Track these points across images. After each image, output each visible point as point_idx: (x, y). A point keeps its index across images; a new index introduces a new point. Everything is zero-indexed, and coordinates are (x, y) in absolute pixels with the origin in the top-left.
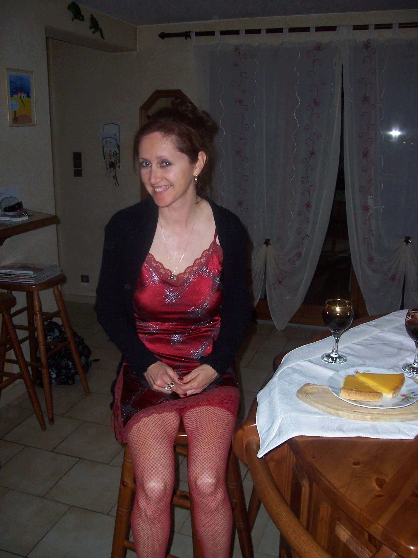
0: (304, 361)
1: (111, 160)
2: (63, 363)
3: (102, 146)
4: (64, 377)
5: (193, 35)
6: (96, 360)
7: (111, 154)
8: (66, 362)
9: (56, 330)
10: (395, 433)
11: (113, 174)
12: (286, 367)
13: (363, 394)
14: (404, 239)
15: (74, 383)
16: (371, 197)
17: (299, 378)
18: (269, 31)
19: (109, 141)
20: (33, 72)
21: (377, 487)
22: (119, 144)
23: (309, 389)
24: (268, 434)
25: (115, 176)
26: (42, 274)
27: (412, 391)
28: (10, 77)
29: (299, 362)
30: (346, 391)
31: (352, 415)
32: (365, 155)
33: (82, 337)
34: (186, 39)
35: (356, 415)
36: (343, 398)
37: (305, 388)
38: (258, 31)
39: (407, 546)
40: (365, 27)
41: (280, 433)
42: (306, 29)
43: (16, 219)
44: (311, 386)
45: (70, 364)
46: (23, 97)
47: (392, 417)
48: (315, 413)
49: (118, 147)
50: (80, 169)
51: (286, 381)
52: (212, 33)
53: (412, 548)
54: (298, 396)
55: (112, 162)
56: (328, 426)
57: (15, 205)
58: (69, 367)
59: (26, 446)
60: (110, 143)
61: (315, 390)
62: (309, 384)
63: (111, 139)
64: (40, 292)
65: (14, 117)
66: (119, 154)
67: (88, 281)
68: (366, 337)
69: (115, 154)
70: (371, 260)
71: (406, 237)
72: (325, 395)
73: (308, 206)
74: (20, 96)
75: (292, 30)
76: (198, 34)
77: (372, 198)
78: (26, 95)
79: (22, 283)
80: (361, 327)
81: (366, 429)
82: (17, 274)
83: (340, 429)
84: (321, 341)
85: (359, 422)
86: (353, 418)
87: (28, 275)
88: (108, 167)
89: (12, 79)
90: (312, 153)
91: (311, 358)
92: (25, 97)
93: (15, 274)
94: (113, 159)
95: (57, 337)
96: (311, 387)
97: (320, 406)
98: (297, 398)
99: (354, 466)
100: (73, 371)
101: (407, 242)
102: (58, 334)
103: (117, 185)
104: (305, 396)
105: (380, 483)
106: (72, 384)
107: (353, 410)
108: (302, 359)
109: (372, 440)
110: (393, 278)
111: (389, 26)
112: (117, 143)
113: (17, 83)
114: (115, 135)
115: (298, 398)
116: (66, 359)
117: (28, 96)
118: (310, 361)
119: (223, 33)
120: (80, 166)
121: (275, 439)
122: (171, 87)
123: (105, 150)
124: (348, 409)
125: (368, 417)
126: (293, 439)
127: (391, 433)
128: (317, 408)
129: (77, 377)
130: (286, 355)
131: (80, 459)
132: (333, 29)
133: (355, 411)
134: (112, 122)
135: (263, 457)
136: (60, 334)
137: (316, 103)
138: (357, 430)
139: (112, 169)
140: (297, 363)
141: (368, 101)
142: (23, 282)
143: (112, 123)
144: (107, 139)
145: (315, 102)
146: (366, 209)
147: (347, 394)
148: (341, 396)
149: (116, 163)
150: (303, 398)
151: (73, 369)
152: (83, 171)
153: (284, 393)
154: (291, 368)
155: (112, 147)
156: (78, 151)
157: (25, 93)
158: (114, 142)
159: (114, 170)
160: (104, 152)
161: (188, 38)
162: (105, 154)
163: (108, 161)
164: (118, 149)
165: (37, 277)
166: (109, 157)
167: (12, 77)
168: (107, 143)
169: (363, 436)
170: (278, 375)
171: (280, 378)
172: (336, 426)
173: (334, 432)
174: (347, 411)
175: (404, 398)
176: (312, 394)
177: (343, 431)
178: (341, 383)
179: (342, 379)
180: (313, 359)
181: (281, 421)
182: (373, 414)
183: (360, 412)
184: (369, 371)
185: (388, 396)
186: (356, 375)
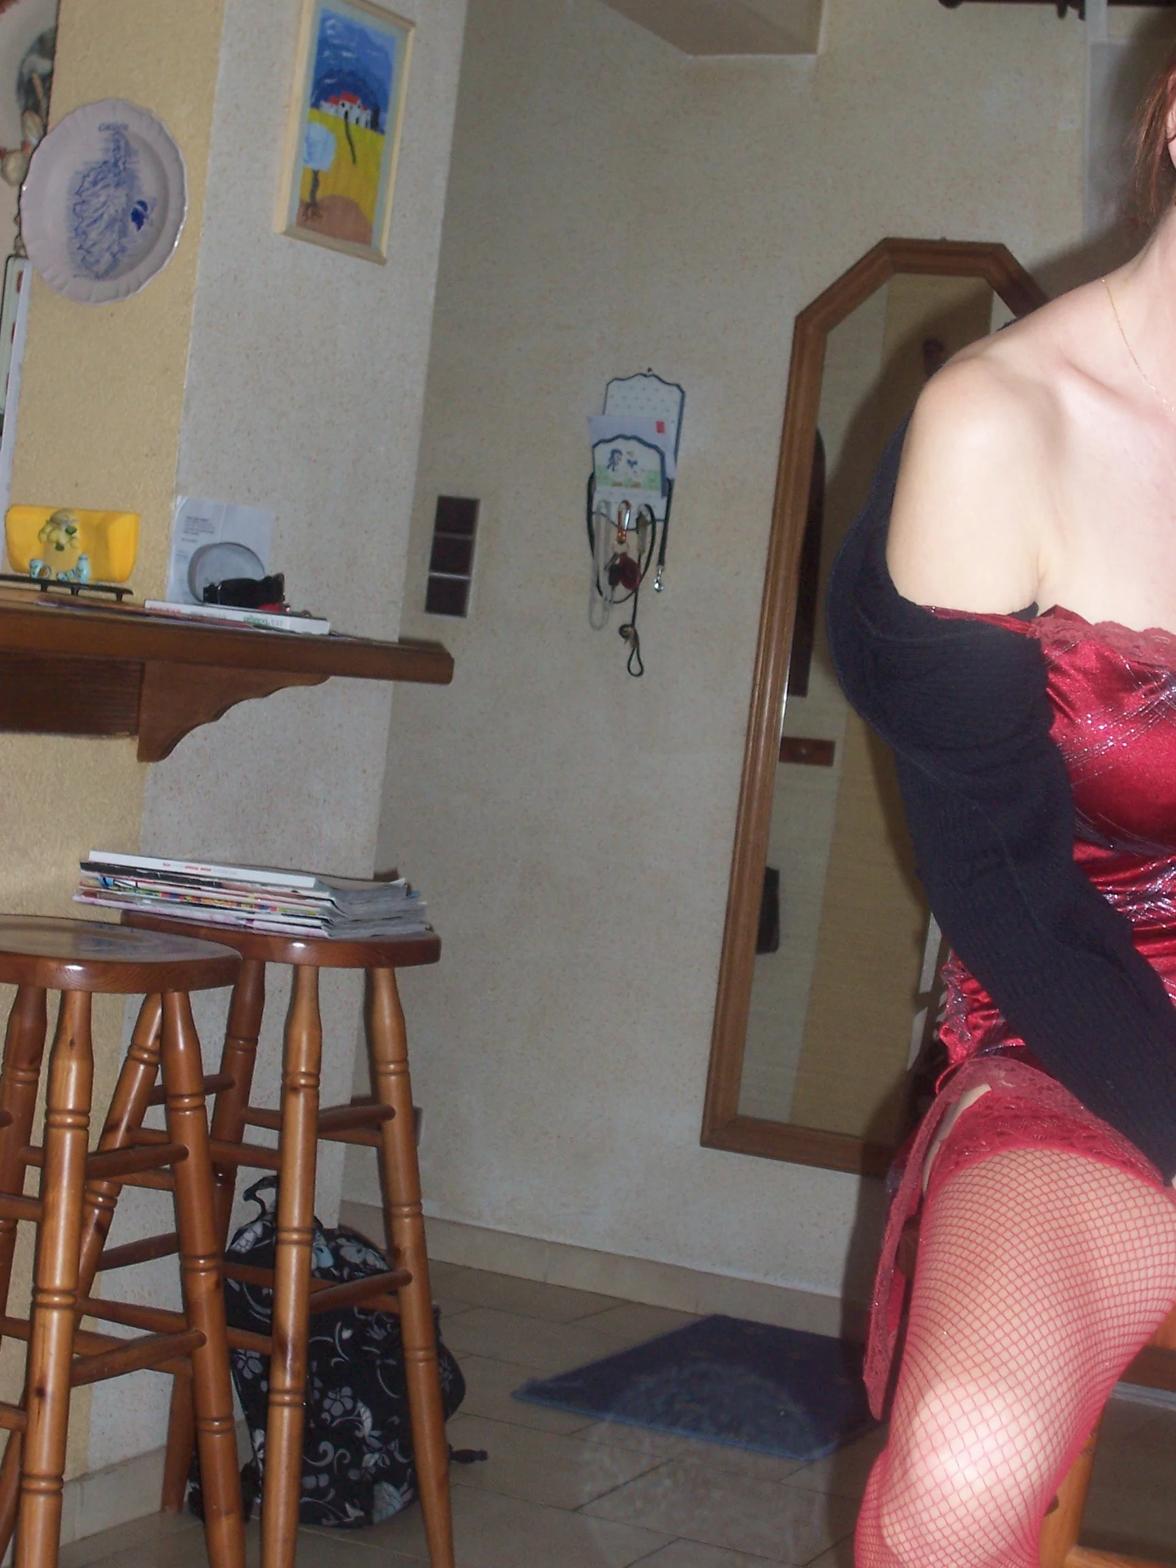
1: (620, 549)
2: (339, 1405)
3: (588, 475)
4: (324, 1480)
6: (467, 1457)
7: (626, 520)
8: (349, 1404)
9: (320, 1240)
11: (621, 615)
15: (365, 1522)
19: (625, 458)
20: (412, 23)
22: (670, 473)
25: (633, 624)
28: (324, 20)
34: (1062, 13)
45: (367, 1421)
46: (357, 121)
49: (667, 488)
50: (460, 577)
55: (624, 556)
58: (359, 1434)
60: (632, 464)
63: (633, 445)
65: (307, 198)
66: (666, 520)
69: (644, 521)
74: (346, 113)
78: (366, 116)
79: (250, 927)
82: (239, 884)
87: (288, 891)
88: (604, 579)
89: (329, 32)
92: (363, 123)
93: (226, 882)
94: (632, 544)
100: (370, 1460)
103: (635, 669)
106: (357, 1524)
112: (663, 469)
113: (345, 54)
114: (660, 427)
117: (375, 124)
120: (464, 567)
122: (962, 229)
123: (598, 497)
129: (390, 1498)
134: (650, 370)
136: (335, 1266)
139: (621, 591)
143: (648, 374)
144: (619, 444)
149: (642, 571)
151: (373, 1451)
152: (473, 590)
155: (636, 485)
156: (466, 493)
157: (365, 106)
158: (649, 461)
159: (631, 595)
160: (594, 509)
161: (1072, 12)
162: (594, 517)
163: (609, 547)
164: (665, 499)
165: (328, 904)
166: (614, 533)
167: (330, 23)
168: (612, 463)
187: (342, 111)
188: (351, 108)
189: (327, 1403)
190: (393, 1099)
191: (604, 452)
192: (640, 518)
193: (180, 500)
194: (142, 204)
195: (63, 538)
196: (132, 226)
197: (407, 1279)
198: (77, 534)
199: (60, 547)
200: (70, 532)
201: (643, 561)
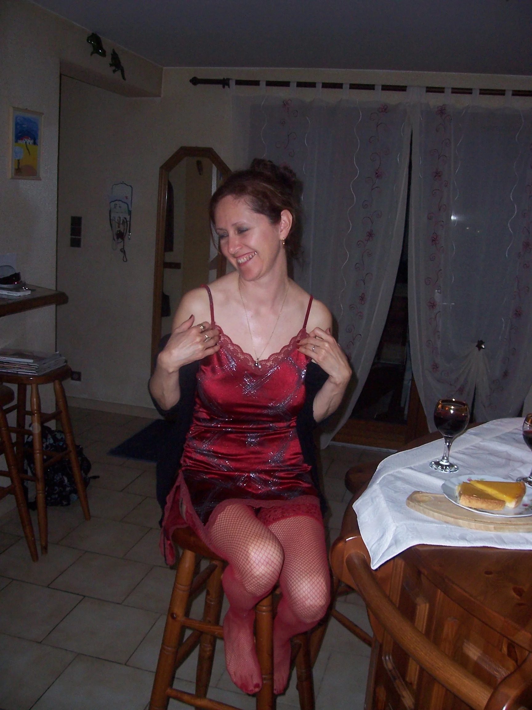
0: (405, 468)
1: (118, 229)
2: (58, 478)
3: (109, 210)
4: (57, 496)
5: (232, 83)
6: (95, 477)
7: (120, 222)
8: (61, 477)
9: (49, 436)
10: (523, 543)
11: (120, 246)
12: (386, 474)
13: (486, 501)
14: (476, 344)
15: (68, 504)
16: (439, 291)
17: (404, 486)
18: (326, 85)
19: (118, 205)
20: (43, 114)
21: (515, 595)
22: (130, 209)
23: (419, 497)
24: (379, 544)
25: (123, 249)
26: (44, 364)
28: (16, 118)
29: (400, 470)
30: (467, 498)
31: (473, 524)
32: (434, 240)
33: (81, 447)
34: (224, 87)
35: (478, 524)
36: (463, 505)
37: (415, 495)
38: (312, 85)
40: (440, 90)
41: (396, 541)
42: (371, 87)
43: (16, 294)
44: (421, 493)
45: (66, 480)
46: (29, 143)
47: (516, 527)
48: (432, 522)
49: (130, 213)
50: (79, 237)
51: (389, 488)
52: (256, 83)
54: (408, 504)
55: (120, 231)
56: (450, 535)
57: (12, 276)
58: (64, 484)
59: (13, 579)
60: (120, 207)
61: (424, 498)
62: (418, 492)
63: (121, 202)
64: (40, 386)
65: (17, 167)
66: (130, 221)
67: (79, 379)
68: (468, 446)
69: (125, 222)
70: (435, 367)
71: (478, 341)
72: (438, 503)
73: (362, 298)
74: (26, 142)
75: (353, 86)
76: (239, 83)
77: (440, 293)
78: (31, 142)
79: (17, 374)
81: (491, 539)
82: (13, 362)
83: (463, 538)
84: (418, 448)
85: (483, 532)
86: (474, 528)
87: (26, 364)
88: (115, 237)
89: (18, 121)
90: (370, 235)
91: (412, 466)
92: (31, 143)
93: (9, 361)
94: (122, 228)
95: (51, 444)
96: (421, 495)
97: (436, 514)
98: (407, 506)
99: (487, 576)
100: (68, 489)
101: (480, 348)
102: (52, 441)
103: (125, 260)
104: (417, 504)
105: (519, 592)
106: (66, 505)
107: (473, 519)
108: (403, 467)
109: (499, 550)
110: (461, 391)
111: (468, 91)
112: (128, 208)
113: (24, 126)
114: (127, 198)
116: (60, 474)
117: (35, 143)
118: (411, 468)
119: (270, 84)
120: (79, 235)
121: (391, 549)
122: (201, 144)
123: (112, 215)
124: (468, 518)
125: (492, 526)
126: (413, 549)
127: (519, 543)
128: (434, 517)
129: (74, 497)
130: (381, 462)
131: (84, 596)
132: (403, 89)
133: (475, 520)
134: (123, 182)
136: (55, 442)
137: (378, 175)
138: (481, 540)
139: (120, 240)
140: (397, 470)
141: (440, 176)
142: (19, 373)
143: (123, 183)
144: (117, 202)
145: (377, 173)
146: (432, 305)
147: (468, 501)
148: (460, 503)
149: (125, 234)
150: (415, 506)
151: (68, 487)
152: (82, 240)
153: (391, 501)
154: (392, 475)
155: (122, 213)
156: (78, 215)
157: (31, 139)
158: (124, 206)
159: (122, 241)
160: (111, 218)
161: (226, 87)
162: (112, 221)
163: (116, 230)
164: (129, 216)
165: (37, 367)
166: (117, 225)
167: (18, 118)
168: (115, 207)
169: (489, 546)
170: (378, 482)
171: (382, 485)
172: (458, 535)
173: (457, 541)
174: (467, 520)
175: (527, 507)
176: (424, 502)
177: (466, 540)
178: (457, 490)
179: (457, 487)
180: (414, 466)
181: (396, 530)
182: (496, 523)
183: (482, 521)
184: (483, 479)
185: (511, 505)
186: (472, 482)
187: (24, 142)
188: (27, 140)
189: (55, 477)
190: (62, 408)
192: (123, 222)
197: (70, 452)
201: (125, 232)
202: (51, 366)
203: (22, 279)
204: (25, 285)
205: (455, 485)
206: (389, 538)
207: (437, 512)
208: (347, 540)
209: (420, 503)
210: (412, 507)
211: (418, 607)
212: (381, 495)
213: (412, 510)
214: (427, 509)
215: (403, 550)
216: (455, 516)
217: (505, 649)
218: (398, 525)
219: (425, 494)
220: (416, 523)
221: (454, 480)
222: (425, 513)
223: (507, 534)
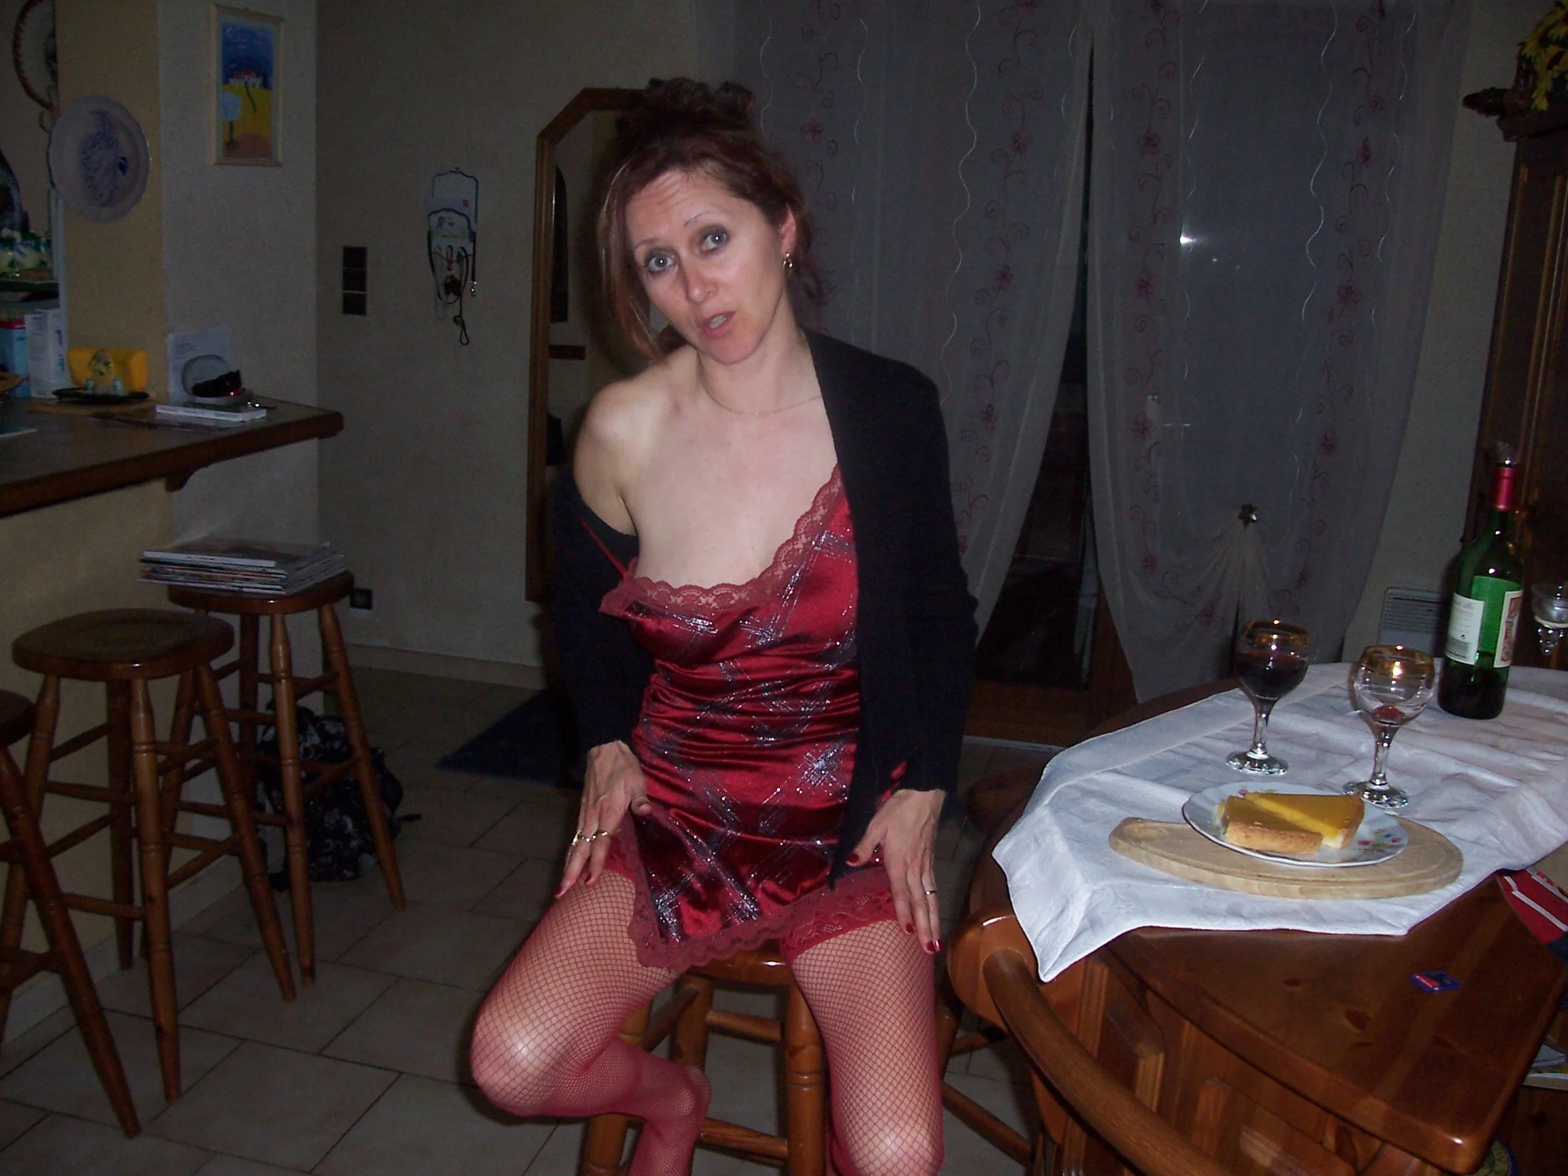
0: (1102, 772)
1: (449, 273)
2: (331, 819)
3: (427, 232)
6: (410, 818)
7: (451, 256)
8: (338, 817)
9: (311, 729)
10: (1362, 921)
11: (453, 311)
12: (1063, 785)
13: (1280, 835)
14: (1238, 512)
15: (356, 876)
16: (1156, 397)
17: (1103, 809)
19: (447, 221)
20: (283, 19)
21: (1351, 1027)
22: (474, 227)
23: (1136, 831)
24: (1053, 929)
25: (460, 316)
26: (298, 569)
27: (1386, 833)
28: (224, 30)
29: (1093, 775)
30: (1240, 828)
31: (1255, 884)
32: (1144, 286)
33: (380, 751)
35: (1265, 884)
36: (1232, 844)
37: (1128, 827)
39: (1447, 1136)
41: (1092, 923)
43: (236, 417)
44: (1141, 823)
45: (349, 823)
47: (1349, 887)
48: (1167, 881)
49: (473, 236)
50: (362, 293)
51: (1072, 814)
53: (1458, 1141)
54: (1114, 846)
55: (452, 277)
56: (1206, 907)
57: (223, 379)
58: (346, 832)
59: (244, 1040)
60: (451, 224)
61: (1149, 833)
62: (1135, 820)
63: (452, 215)
64: (288, 617)
65: (227, 139)
66: (474, 255)
67: (368, 605)
68: (1234, 724)
69: (462, 257)
70: (1149, 564)
71: (1244, 506)
72: (1181, 841)
73: (989, 416)
74: (246, 83)
77: (1158, 402)
78: (258, 81)
79: (241, 592)
80: (1216, 701)
81: (1294, 914)
82: (232, 567)
83: (1235, 913)
85: (1275, 899)
86: (1257, 891)
87: (260, 569)
88: (442, 292)
89: (230, 36)
90: (1004, 276)
91: (1118, 767)
92: (257, 86)
93: (224, 566)
94: (455, 272)
95: (315, 747)
96: (1142, 825)
97: (1175, 864)
98: (1111, 850)
99: (1288, 988)
100: (354, 844)
102: (316, 739)
103: (465, 341)
104: (1133, 844)
105: (1358, 1020)
106: (351, 878)
107: (1255, 873)
108: (1101, 769)
109: (1310, 937)
110: (1207, 615)
112: (469, 226)
113: (241, 47)
114: (465, 203)
115: (1114, 849)
116: (336, 810)
117: (266, 85)
118: (1116, 771)
120: (362, 287)
121: (1082, 938)
122: (627, 82)
123: (434, 244)
124: (1245, 872)
125: (1295, 888)
126: (1130, 934)
127: (1352, 921)
128: (1170, 870)
129: (368, 861)
130: (1050, 762)
131: (401, 1073)
133: (1260, 876)
134: (457, 168)
135: (1053, 980)
136: (323, 742)
137: (1019, 145)
138: (1275, 915)
139: (452, 297)
140: (1088, 777)
141: (1155, 145)
142: (245, 590)
143: (457, 171)
144: (442, 214)
145: (1016, 141)
146: (1142, 428)
147: (1243, 835)
148: (1226, 840)
149: (463, 283)
150: (1129, 849)
151: (355, 838)
152: (369, 299)
153: (1077, 840)
154: (1075, 787)
155: (455, 237)
156: (359, 244)
157: (258, 76)
158: (461, 222)
159: (457, 299)
160: (433, 250)
162: (433, 255)
163: (443, 275)
164: (472, 244)
165: (284, 577)
166: (445, 263)
167: (229, 30)
168: (440, 225)
169: (1291, 927)
170: (1046, 802)
171: (1055, 809)
172: (1223, 907)
173: (1222, 919)
174: (1243, 875)
175: (1367, 847)
176: (1148, 839)
177: (1243, 917)
178: (1217, 813)
179: (1217, 806)
180: (1123, 768)
181: (1091, 898)
182: (1305, 881)
183: (1272, 877)
184: (1272, 790)
185: (1333, 842)
186: (1249, 797)
187: (243, 82)
188: (249, 79)
189: (326, 818)
190: (339, 667)
191: (434, 219)
192: (459, 256)
193: (171, 337)
194: (123, 159)
195: (104, 370)
196: (119, 172)
197: (359, 761)
198: (112, 365)
199: (102, 374)
200: (107, 364)
201: (463, 279)
202: (314, 574)
203: (247, 384)
204: (251, 397)
205: (1213, 804)
206: (1076, 916)
207: (1176, 860)
208: (985, 924)
209: (1141, 843)
210: (1123, 851)
211: (1142, 1063)
212: (1056, 829)
213: (1123, 857)
214: (1156, 854)
215: (1110, 939)
216: (1216, 867)
217: (1330, 1140)
218: (1095, 888)
219: (1149, 824)
220: (1134, 883)
221: (1210, 793)
222: (1150, 863)
223: (1326, 903)
